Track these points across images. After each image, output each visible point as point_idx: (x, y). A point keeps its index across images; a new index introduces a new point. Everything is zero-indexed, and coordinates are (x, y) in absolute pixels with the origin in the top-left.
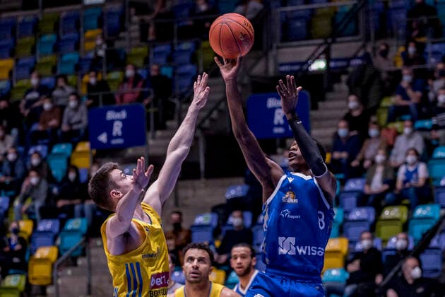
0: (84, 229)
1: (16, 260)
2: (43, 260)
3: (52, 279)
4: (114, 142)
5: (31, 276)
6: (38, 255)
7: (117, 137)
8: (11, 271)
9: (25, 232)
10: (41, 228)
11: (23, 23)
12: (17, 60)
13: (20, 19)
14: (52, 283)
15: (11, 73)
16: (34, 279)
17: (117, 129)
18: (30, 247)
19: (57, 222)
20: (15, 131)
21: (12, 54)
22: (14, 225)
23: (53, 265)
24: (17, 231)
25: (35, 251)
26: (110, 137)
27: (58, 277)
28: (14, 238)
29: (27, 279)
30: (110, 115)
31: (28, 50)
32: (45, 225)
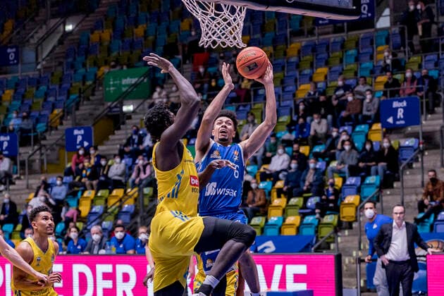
0: (378, 183)
1: (331, 205)
2: (350, 205)
3: (356, 217)
4: (398, 123)
5: (341, 216)
6: (346, 201)
7: (400, 119)
8: (328, 212)
9: (337, 186)
10: (348, 183)
11: (334, 42)
12: (330, 69)
13: (332, 40)
14: (356, 221)
15: (326, 77)
16: (343, 217)
17: (400, 114)
18: (341, 195)
19: (359, 178)
20: (329, 117)
21: (327, 64)
22: (331, 181)
23: (357, 208)
24: (333, 185)
25: (344, 198)
26: (395, 119)
27: (360, 216)
28: (331, 189)
29: (339, 218)
30: (395, 104)
31: (338, 61)
32: (351, 181)
